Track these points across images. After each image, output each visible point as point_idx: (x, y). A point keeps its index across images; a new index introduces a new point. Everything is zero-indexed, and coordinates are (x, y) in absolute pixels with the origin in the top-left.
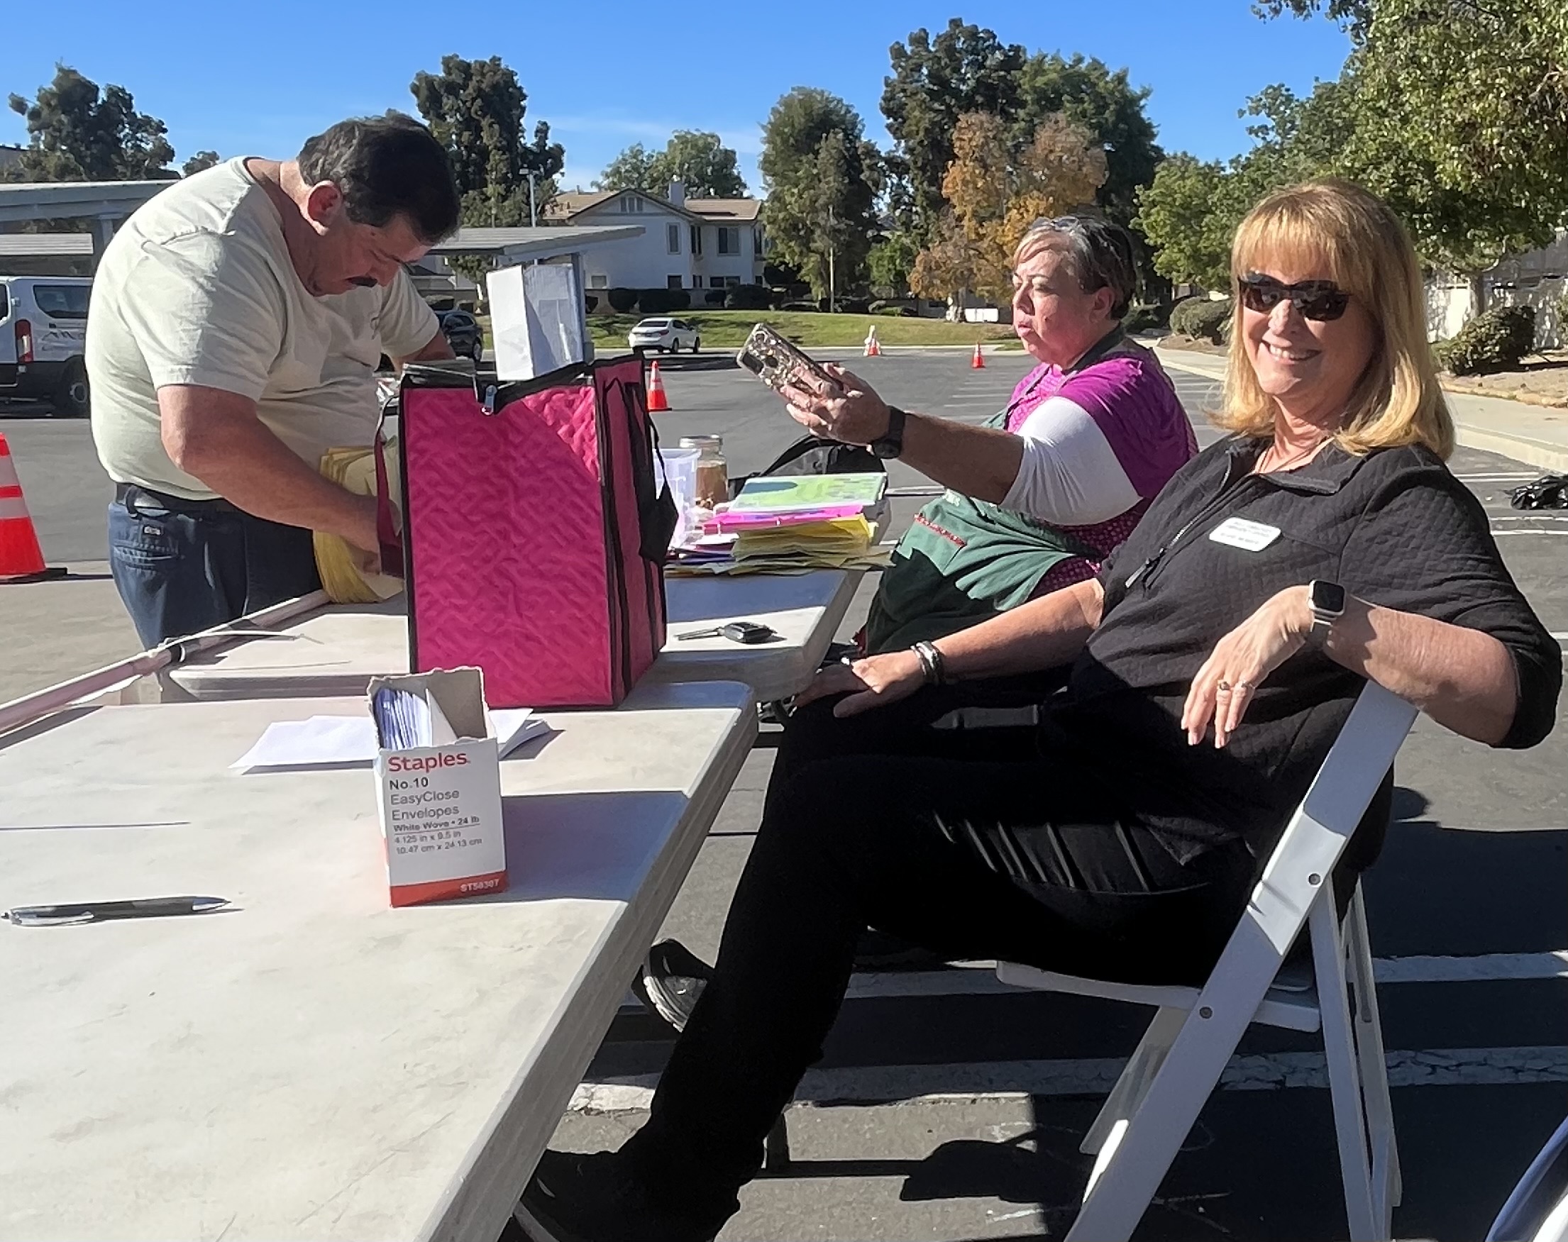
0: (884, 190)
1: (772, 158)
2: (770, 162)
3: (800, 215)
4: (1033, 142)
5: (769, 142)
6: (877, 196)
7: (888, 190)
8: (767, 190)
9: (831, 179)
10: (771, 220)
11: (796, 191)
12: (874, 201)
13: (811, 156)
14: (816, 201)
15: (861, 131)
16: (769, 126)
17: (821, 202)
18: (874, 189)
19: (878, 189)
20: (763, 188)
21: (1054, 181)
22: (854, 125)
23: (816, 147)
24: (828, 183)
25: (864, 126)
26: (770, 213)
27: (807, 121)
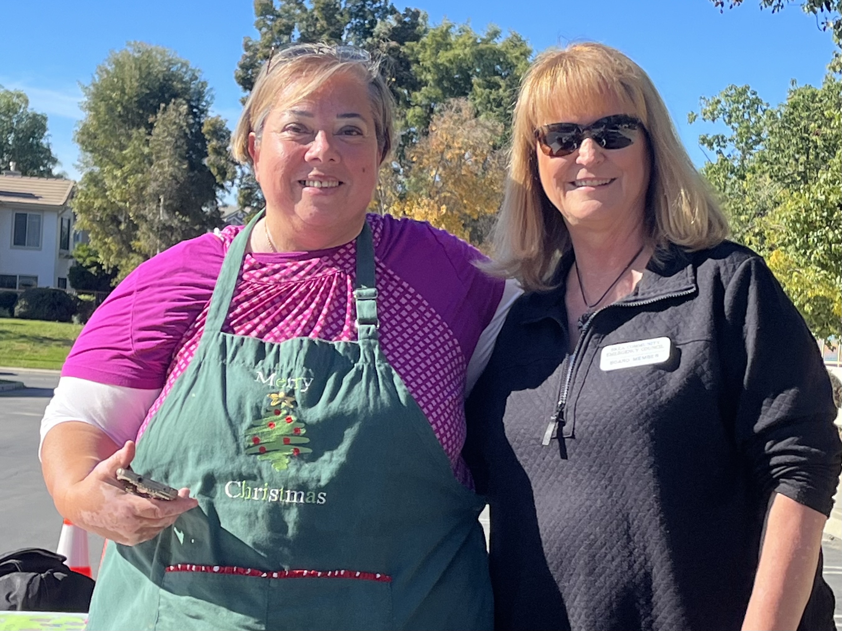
0: (232, 181)
1: (92, 130)
2: (89, 135)
3: (121, 204)
4: (426, 134)
5: (90, 109)
6: (222, 187)
7: (237, 181)
8: (82, 169)
9: (166, 161)
10: (84, 207)
11: (118, 173)
12: (219, 193)
13: (143, 130)
14: (144, 188)
15: (208, 103)
16: (92, 88)
17: (149, 190)
18: (218, 179)
19: (224, 178)
20: (77, 167)
21: (450, 186)
22: (200, 95)
23: (151, 119)
24: (161, 166)
25: (213, 97)
26: (83, 199)
27: (141, 86)
